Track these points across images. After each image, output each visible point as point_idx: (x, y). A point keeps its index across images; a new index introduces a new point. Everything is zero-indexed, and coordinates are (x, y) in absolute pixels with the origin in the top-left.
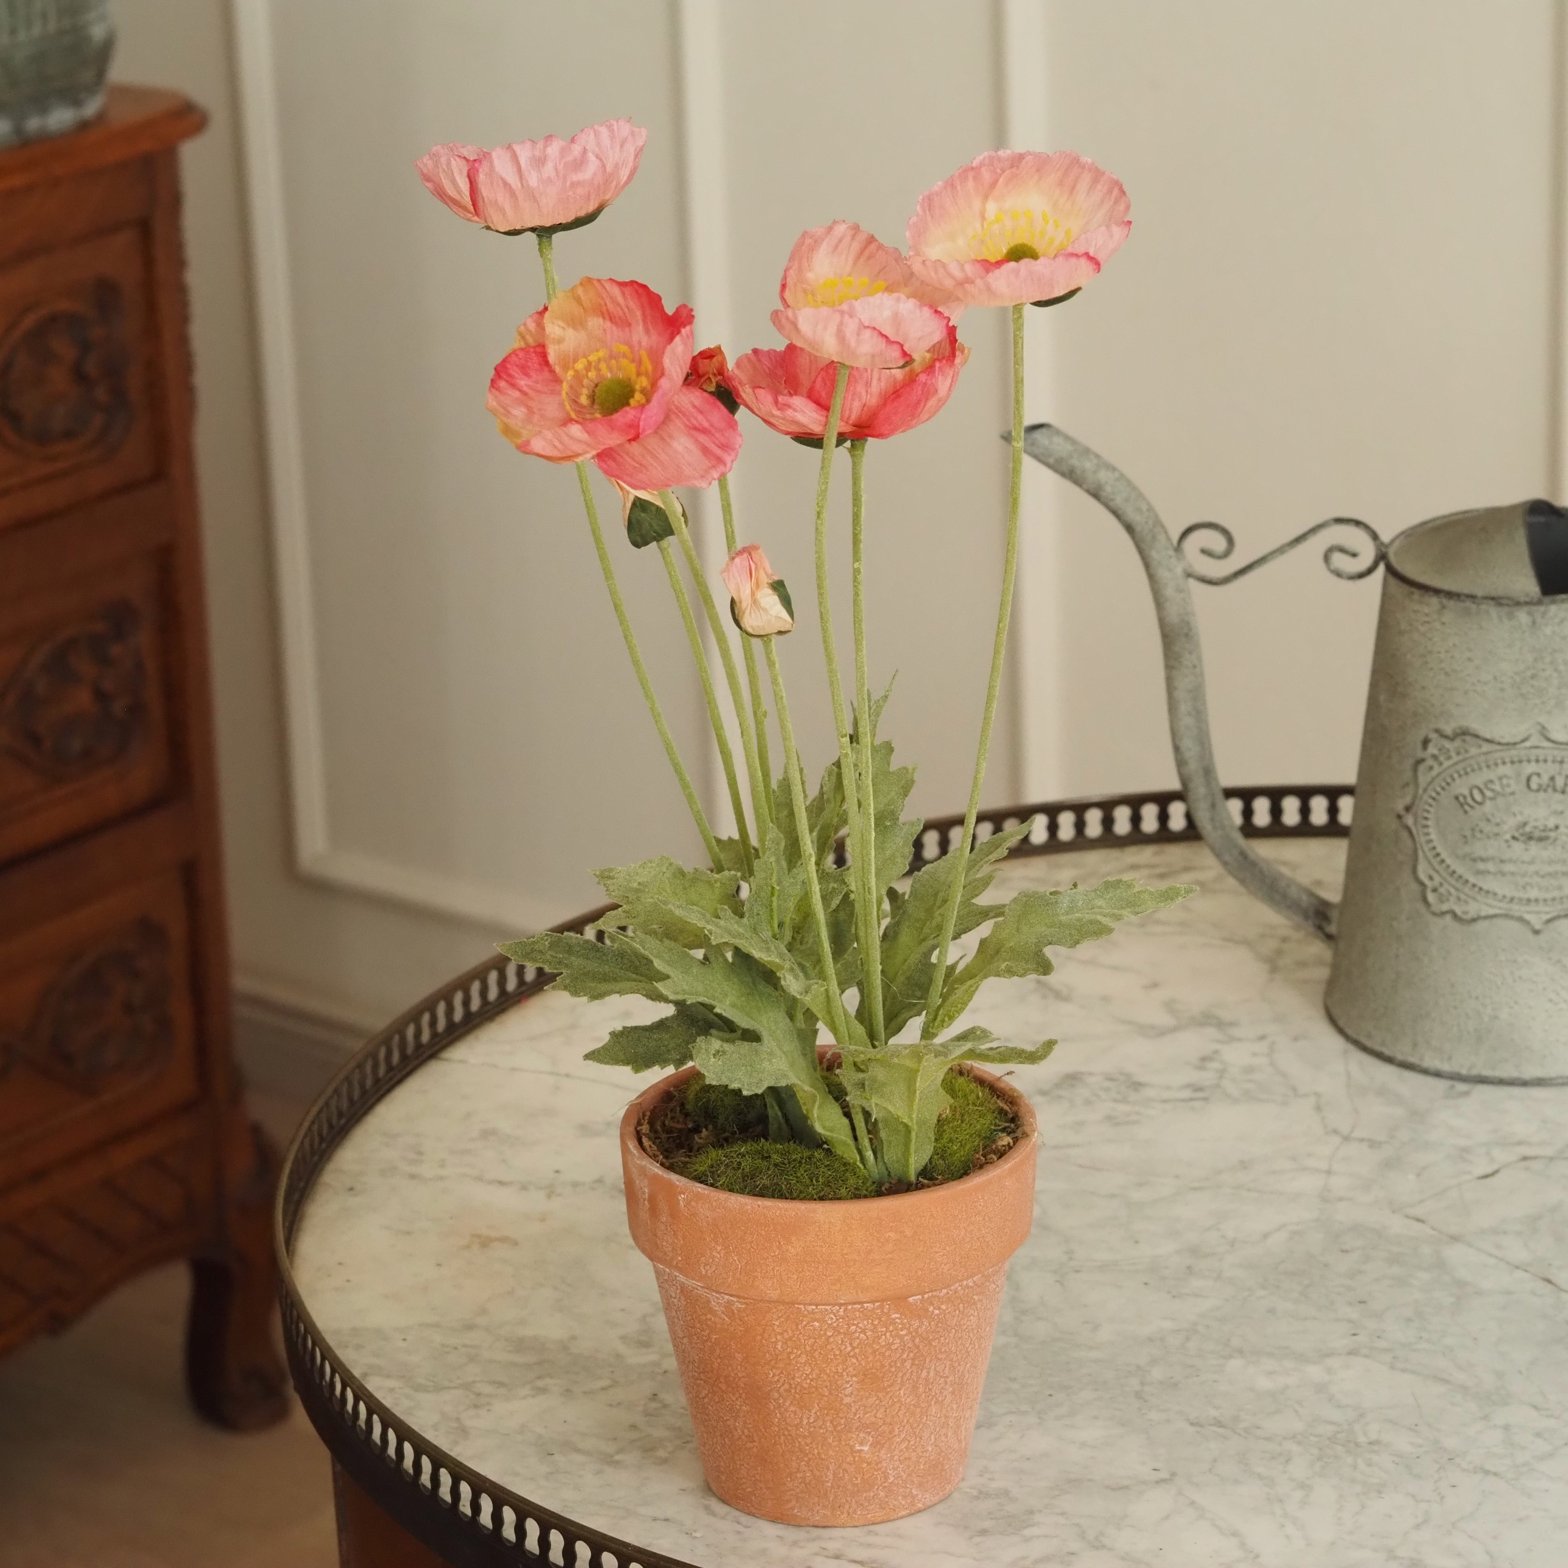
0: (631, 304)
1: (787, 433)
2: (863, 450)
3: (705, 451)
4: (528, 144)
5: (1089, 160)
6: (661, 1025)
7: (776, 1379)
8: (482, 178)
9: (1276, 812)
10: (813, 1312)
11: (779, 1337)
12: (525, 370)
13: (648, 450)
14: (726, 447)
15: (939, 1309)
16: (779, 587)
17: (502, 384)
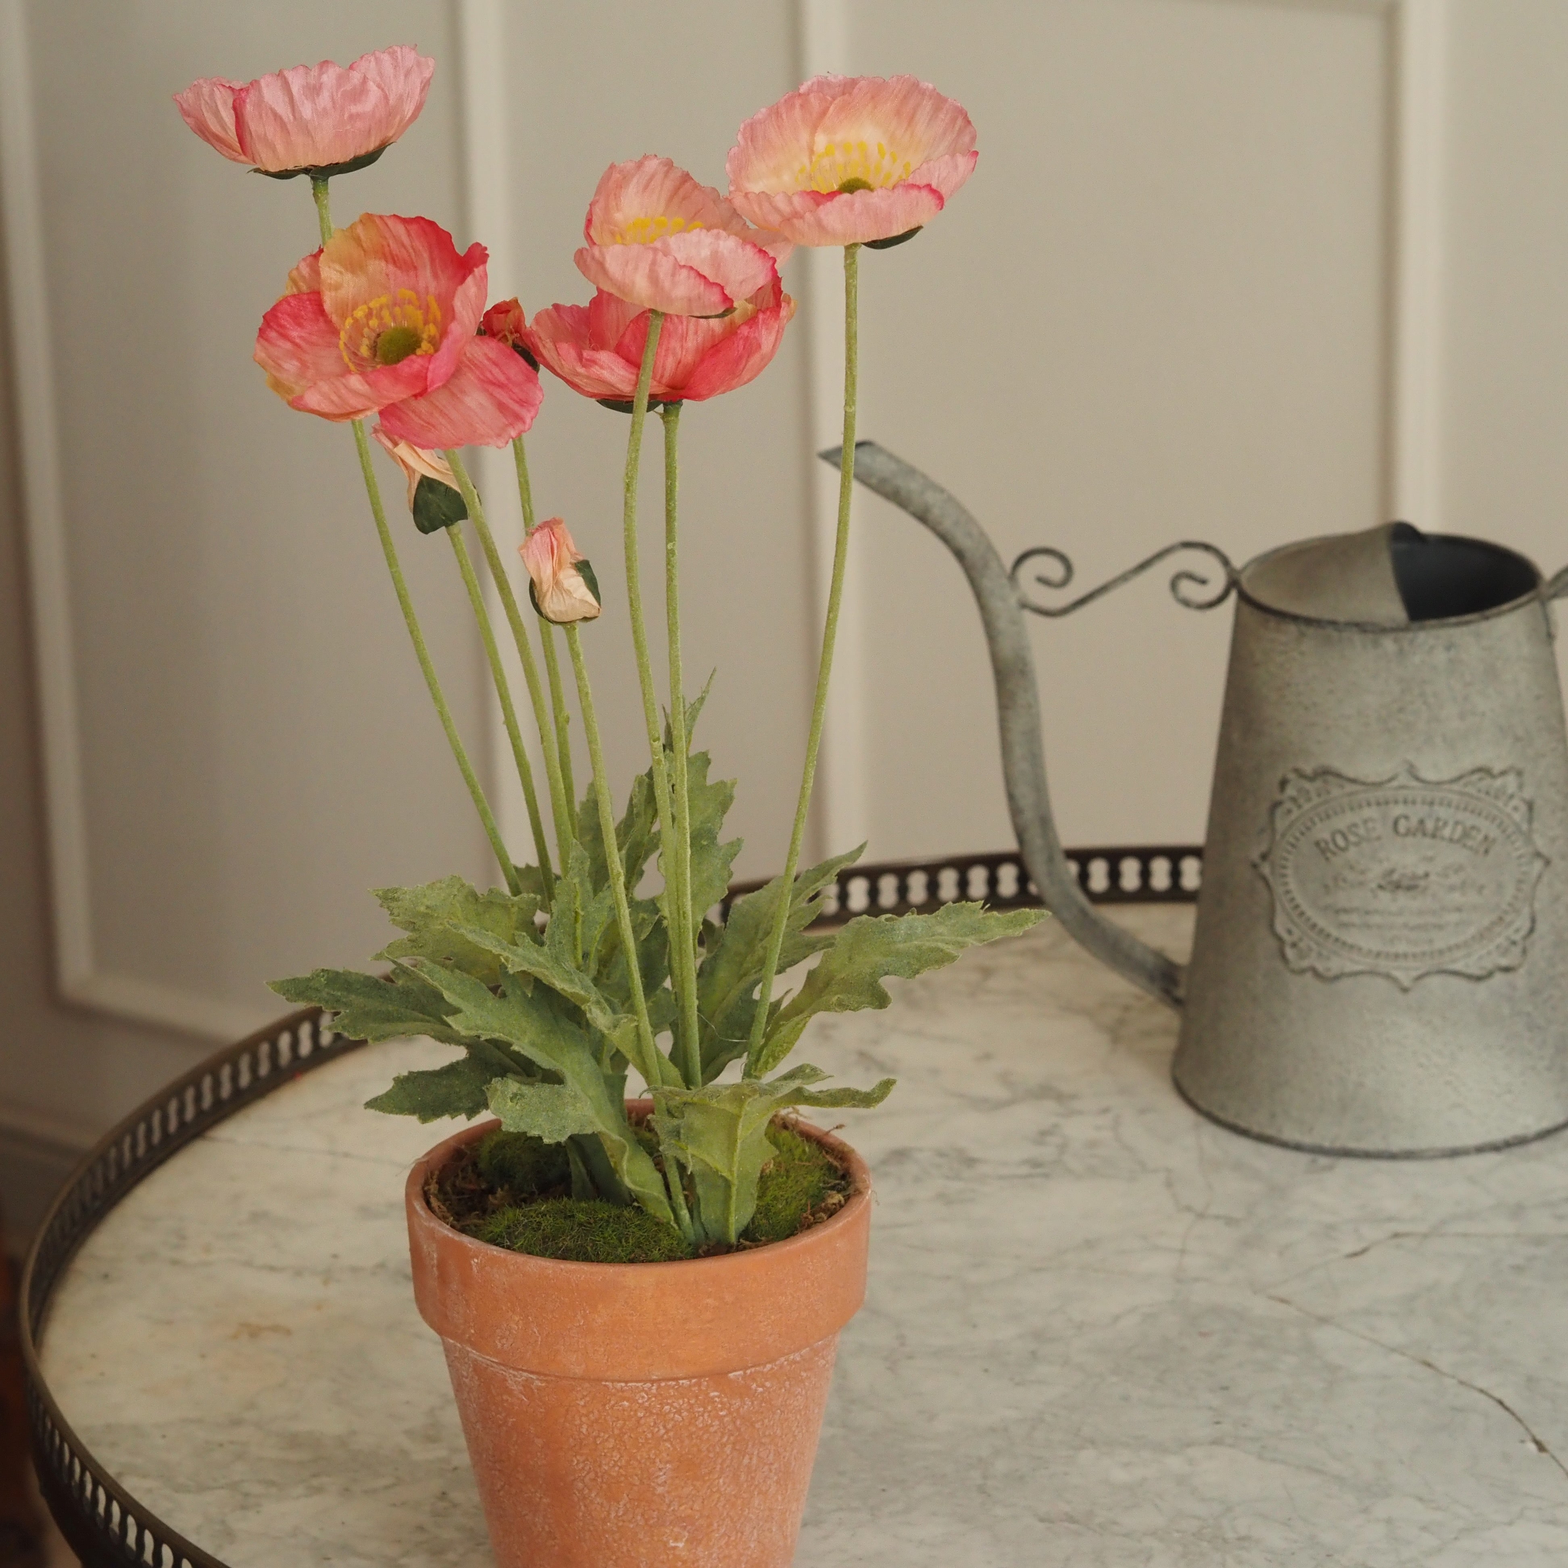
0: (418, 244)
1: (592, 395)
2: (677, 416)
3: (501, 407)
4: (301, 70)
5: (931, 86)
6: (451, 1070)
7: (581, 1466)
8: (249, 109)
9: (1114, 875)
10: (622, 1390)
11: (584, 1419)
12: (297, 320)
13: (437, 407)
14: (524, 403)
15: (763, 1386)
16: (583, 568)
17: (273, 335)
